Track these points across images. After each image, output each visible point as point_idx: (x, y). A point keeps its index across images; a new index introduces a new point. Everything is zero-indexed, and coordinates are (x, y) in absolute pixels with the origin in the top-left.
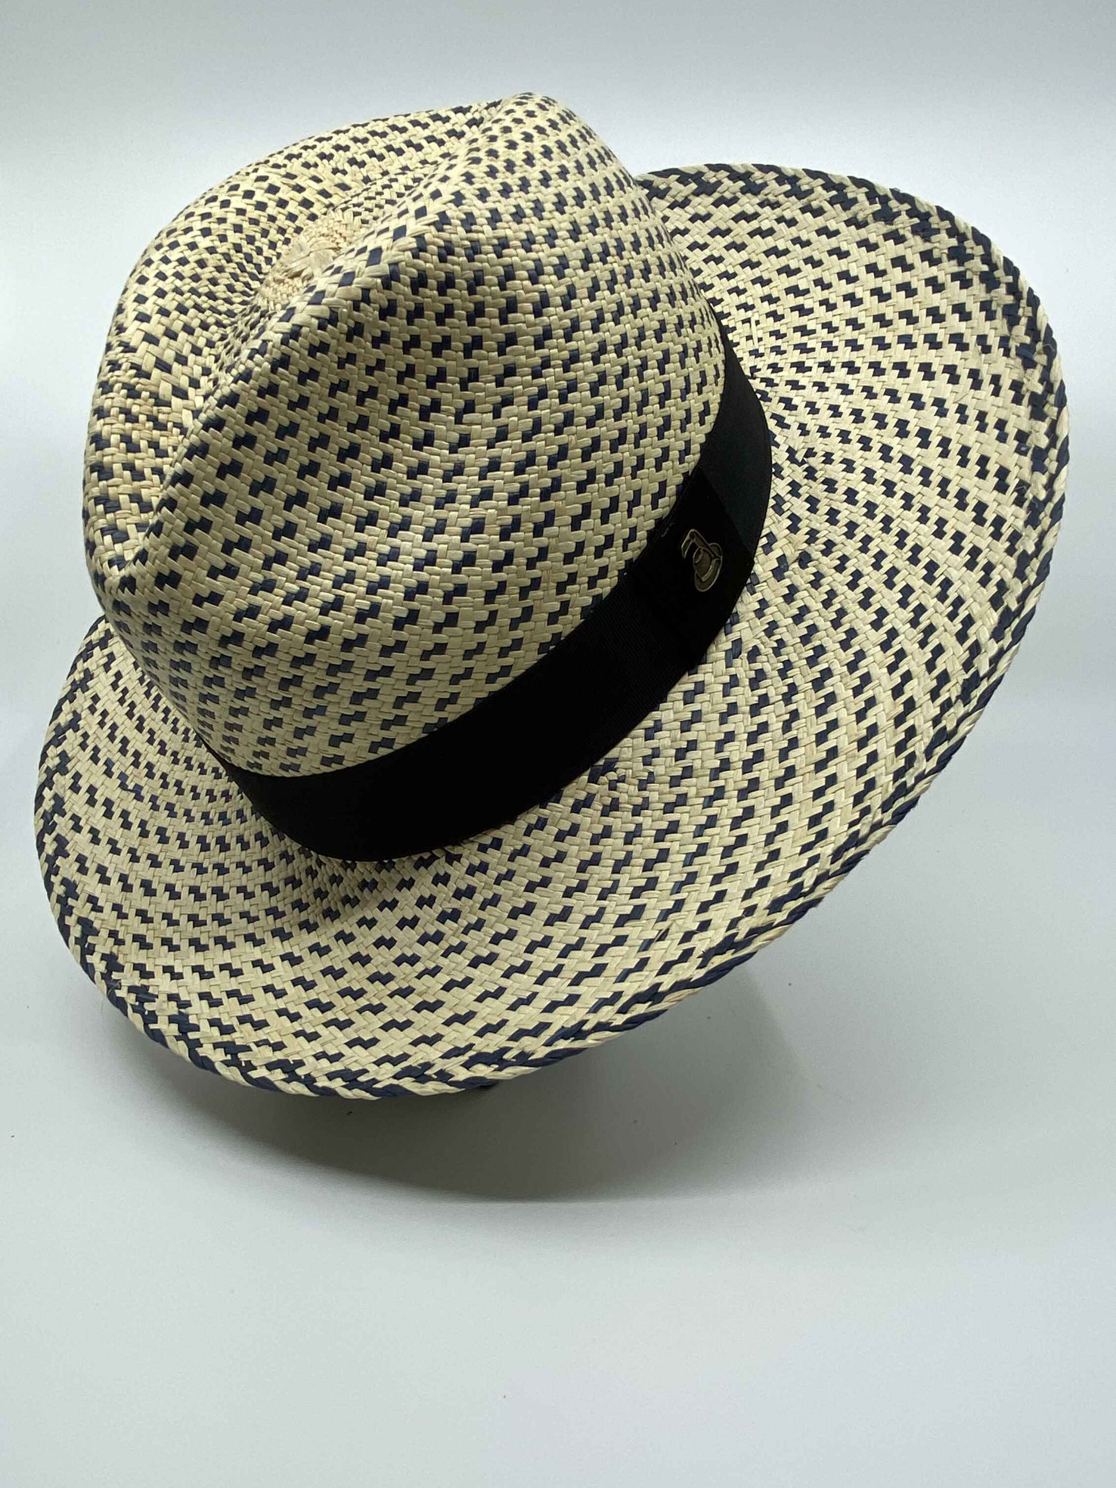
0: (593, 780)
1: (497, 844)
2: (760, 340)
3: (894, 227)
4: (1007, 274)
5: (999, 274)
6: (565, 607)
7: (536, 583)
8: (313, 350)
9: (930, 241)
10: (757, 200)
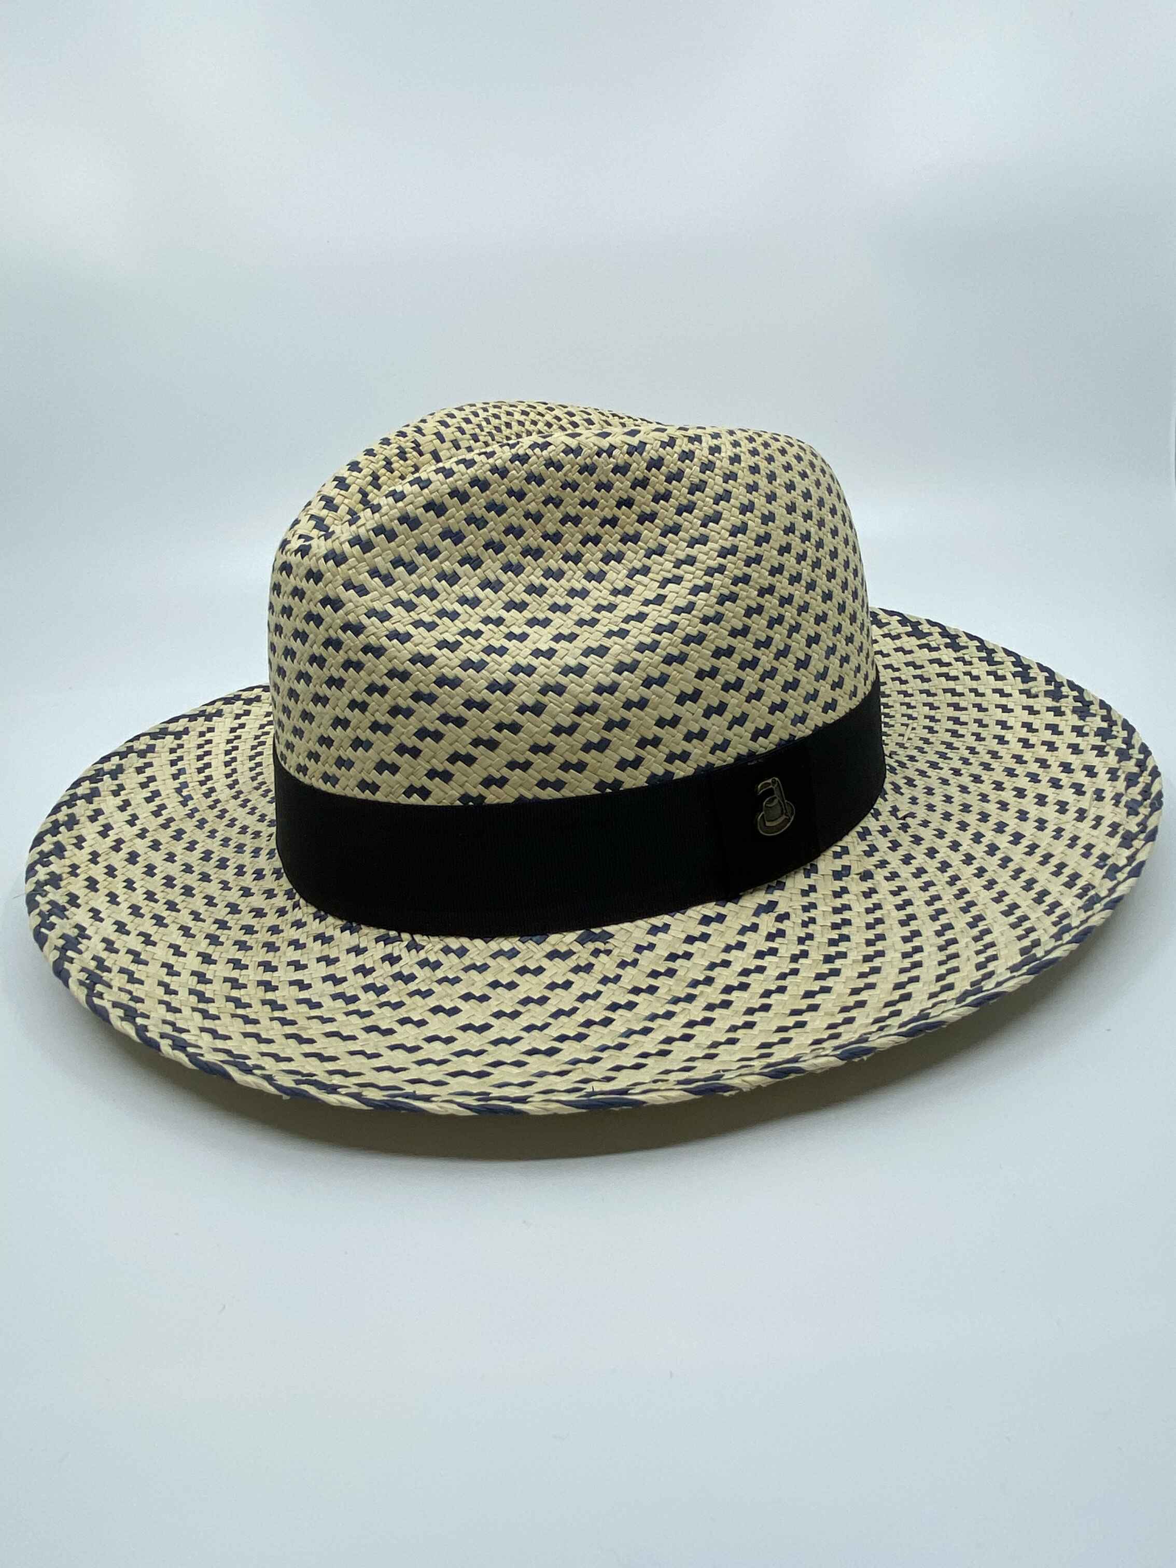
0: (581, 941)
1: (462, 952)
2: (909, 739)
3: (1058, 705)
4: (1140, 753)
5: (1135, 753)
6: (637, 762)
7: (623, 724)
8: (550, 463)
9: (1084, 720)
10: (955, 655)
